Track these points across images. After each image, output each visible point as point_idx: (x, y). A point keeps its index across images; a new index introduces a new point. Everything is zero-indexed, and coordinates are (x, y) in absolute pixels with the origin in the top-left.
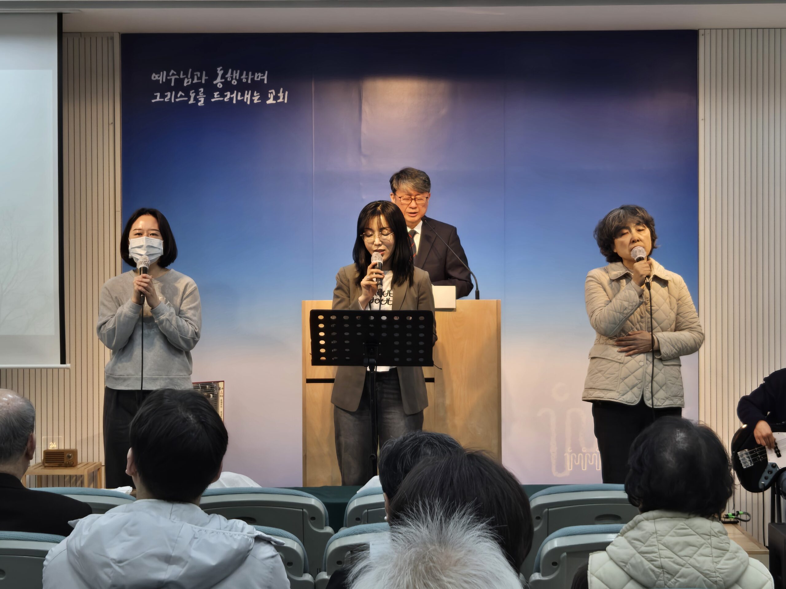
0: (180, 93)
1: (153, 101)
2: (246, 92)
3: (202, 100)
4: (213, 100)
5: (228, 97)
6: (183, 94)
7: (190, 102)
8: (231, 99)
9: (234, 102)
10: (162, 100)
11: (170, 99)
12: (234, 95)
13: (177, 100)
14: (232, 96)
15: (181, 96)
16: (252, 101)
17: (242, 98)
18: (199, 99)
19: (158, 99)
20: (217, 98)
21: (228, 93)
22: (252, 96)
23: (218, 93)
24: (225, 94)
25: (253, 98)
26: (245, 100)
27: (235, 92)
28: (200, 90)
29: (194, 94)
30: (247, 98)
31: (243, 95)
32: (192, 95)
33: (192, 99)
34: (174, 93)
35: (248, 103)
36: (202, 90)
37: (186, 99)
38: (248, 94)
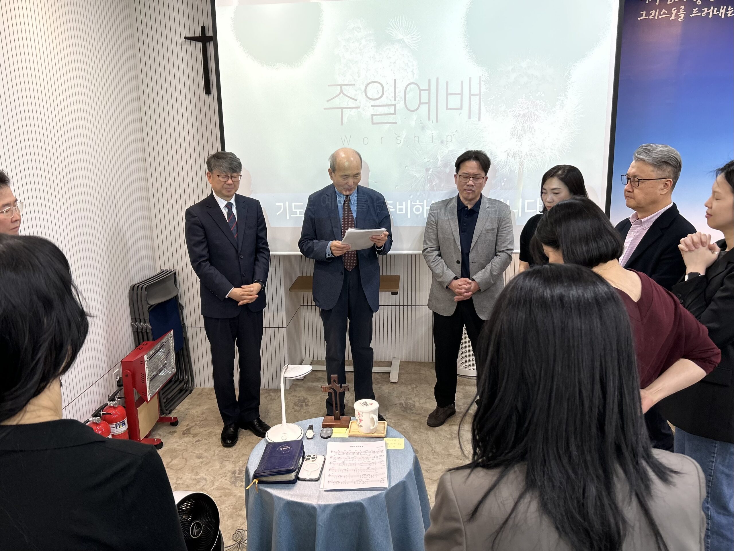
0: (664, 10)
1: (639, 19)
2: (722, 7)
3: (683, 16)
4: (691, 16)
5: (705, 12)
6: (666, 12)
7: (671, 19)
8: (708, 14)
9: (710, 16)
10: (648, 17)
11: (655, 16)
12: (711, 10)
13: (660, 17)
14: (708, 11)
15: (664, 14)
16: (726, 14)
17: (718, 13)
18: (680, 15)
19: (644, 17)
20: (696, 13)
21: (706, 9)
22: (727, 10)
23: (697, 9)
24: (703, 10)
25: (727, 13)
26: (720, 15)
27: (712, 7)
28: (681, 7)
29: (676, 11)
30: (722, 12)
31: (718, 10)
32: (674, 12)
33: (673, 15)
34: (658, 10)
35: (723, 17)
36: (683, 7)
37: (669, 15)
38: (723, 9)
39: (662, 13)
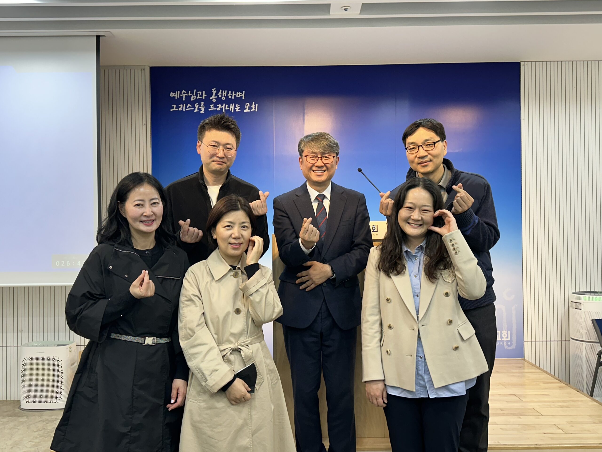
0: (189, 105)
1: (171, 110)
3: (203, 109)
4: (210, 110)
5: (220, 108)
7: (195, 111)
10: (177, 109)
11: (183, 109)
12: (223, 107)
13: (187, 110)
16: (235, 110)
17: (229, 108)
19: (174, 109)
20: (213, 108)
21: (220, 105)
22: (235, 107)
23: (213, 105)
26: (231, 110)
27: (224, 104)
29: (198, 106)
34: (184, 105)
36: (203, 103)
37: (193, 109)
38: (232, 106)
39: (188, 107)
